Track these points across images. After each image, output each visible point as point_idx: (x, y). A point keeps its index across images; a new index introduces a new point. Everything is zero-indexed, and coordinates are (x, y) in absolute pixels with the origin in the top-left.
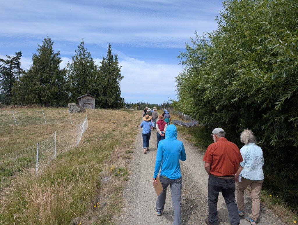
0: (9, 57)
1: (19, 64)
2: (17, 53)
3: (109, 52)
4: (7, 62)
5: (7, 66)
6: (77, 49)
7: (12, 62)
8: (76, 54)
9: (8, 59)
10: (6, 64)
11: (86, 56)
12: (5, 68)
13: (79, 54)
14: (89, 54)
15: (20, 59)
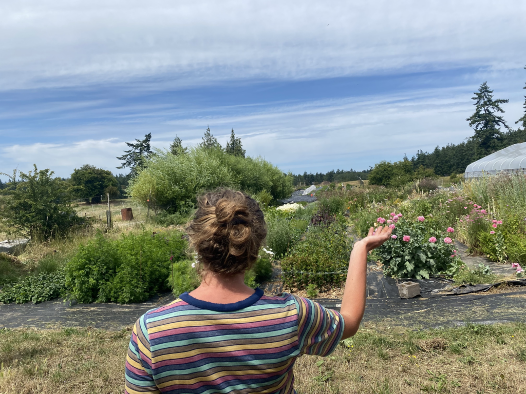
0: (139, 141)
1: (148, 147)
2: (146, 136)
3: (233, 137)
4: (137, 146)
5: (137, 151)
6: (204, 136)
7: (142, 145)
8: (203, 141)
9: (138, 143)
10: (136, 149)
11: (212, 142)
12: (134, 153)
13: (206, 140)
14: (216, 140)
15: (149, 141)
